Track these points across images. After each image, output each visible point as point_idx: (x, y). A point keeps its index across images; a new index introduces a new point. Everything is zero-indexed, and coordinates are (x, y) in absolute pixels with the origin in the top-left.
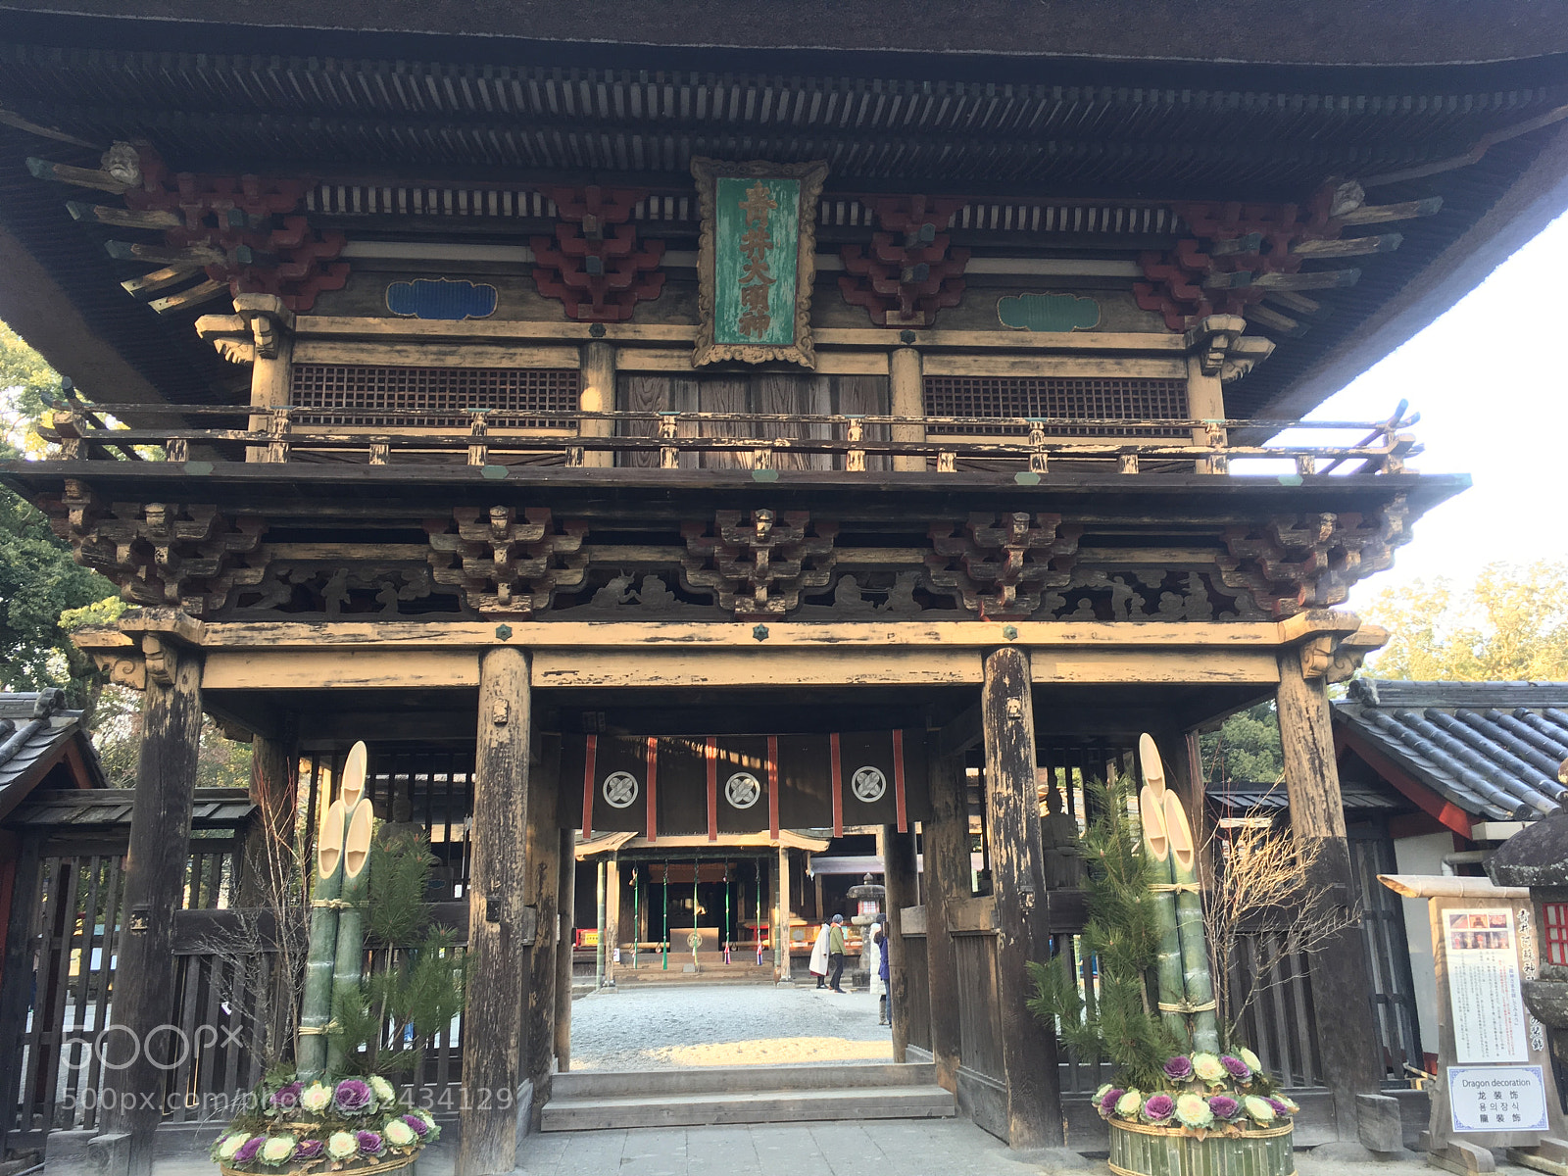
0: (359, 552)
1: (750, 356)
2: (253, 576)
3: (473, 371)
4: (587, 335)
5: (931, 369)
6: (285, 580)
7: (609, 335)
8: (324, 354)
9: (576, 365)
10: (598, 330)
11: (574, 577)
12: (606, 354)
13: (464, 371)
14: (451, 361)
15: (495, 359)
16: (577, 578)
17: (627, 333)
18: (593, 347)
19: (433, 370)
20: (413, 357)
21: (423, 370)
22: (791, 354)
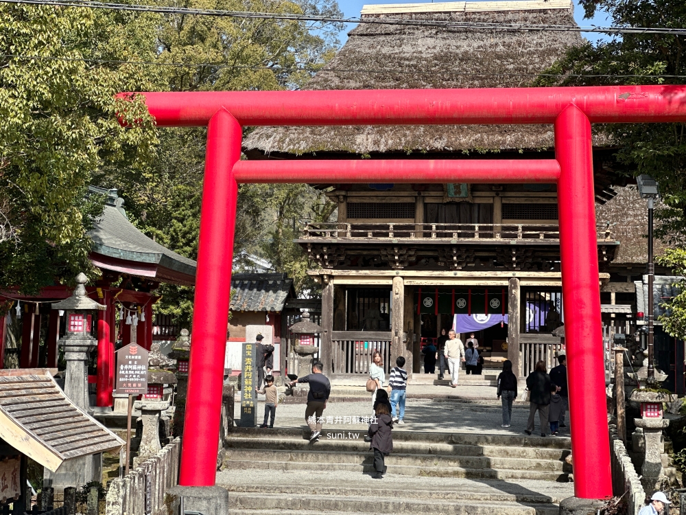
0: (365, 253)
1: (457, 200)
2: (342, 258)
3: (389, 204)
4: (417, 195)
5: (504, 202)
6: (349, 259)
7: (422, 195)
8: (354, 201)
9: (414, 201)
10: (419, 194)
11: (413, 259)
12: (421, 199)
13: (387, 204)
14: (384, 201)
15: (394, 201)
16: (414, 259)
17: (426, 194)
18: (418, 198)
19: (380, 204)
20: (375, 201)
21: (377, 204)
22: (467, 199)
